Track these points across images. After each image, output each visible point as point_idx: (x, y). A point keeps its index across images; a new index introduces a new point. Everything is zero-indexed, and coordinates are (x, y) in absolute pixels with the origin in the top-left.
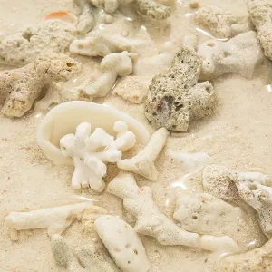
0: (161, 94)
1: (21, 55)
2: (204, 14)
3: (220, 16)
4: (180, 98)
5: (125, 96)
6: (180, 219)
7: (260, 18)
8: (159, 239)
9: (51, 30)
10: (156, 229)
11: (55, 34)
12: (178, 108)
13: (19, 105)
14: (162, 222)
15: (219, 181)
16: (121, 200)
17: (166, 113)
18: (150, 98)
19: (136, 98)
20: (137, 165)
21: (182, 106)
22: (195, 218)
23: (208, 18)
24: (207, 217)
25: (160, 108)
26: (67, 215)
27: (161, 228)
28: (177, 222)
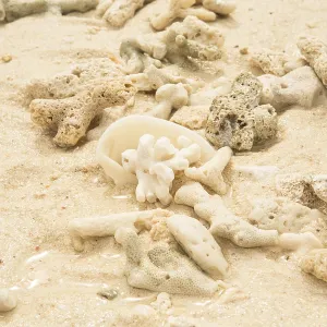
0: (224, 113)
1: (70, 90)
2: (256, 56)
3: (271, 57)
4: (243, 117)
5: (184, 122)
6: (257, 219)
7: (314, 52)
8: (236, 237)
9: (102, 67)
10: (232, 229)
11: (106, 71)
12: (242, 127)
13: (74, 130)
14: (238, 222)
15: (293, 186)
16: (191, 208)
17: (229, 132)
18: (212, 118)
19: (196, 122)
20: (205, 173)
21: (245, 125)
22: (272, 218)
23: (260, 59)
24: (284, 217)
25: (222, 127)
26: (135, 220)
27: (237, 227)
28: (253, 223)
